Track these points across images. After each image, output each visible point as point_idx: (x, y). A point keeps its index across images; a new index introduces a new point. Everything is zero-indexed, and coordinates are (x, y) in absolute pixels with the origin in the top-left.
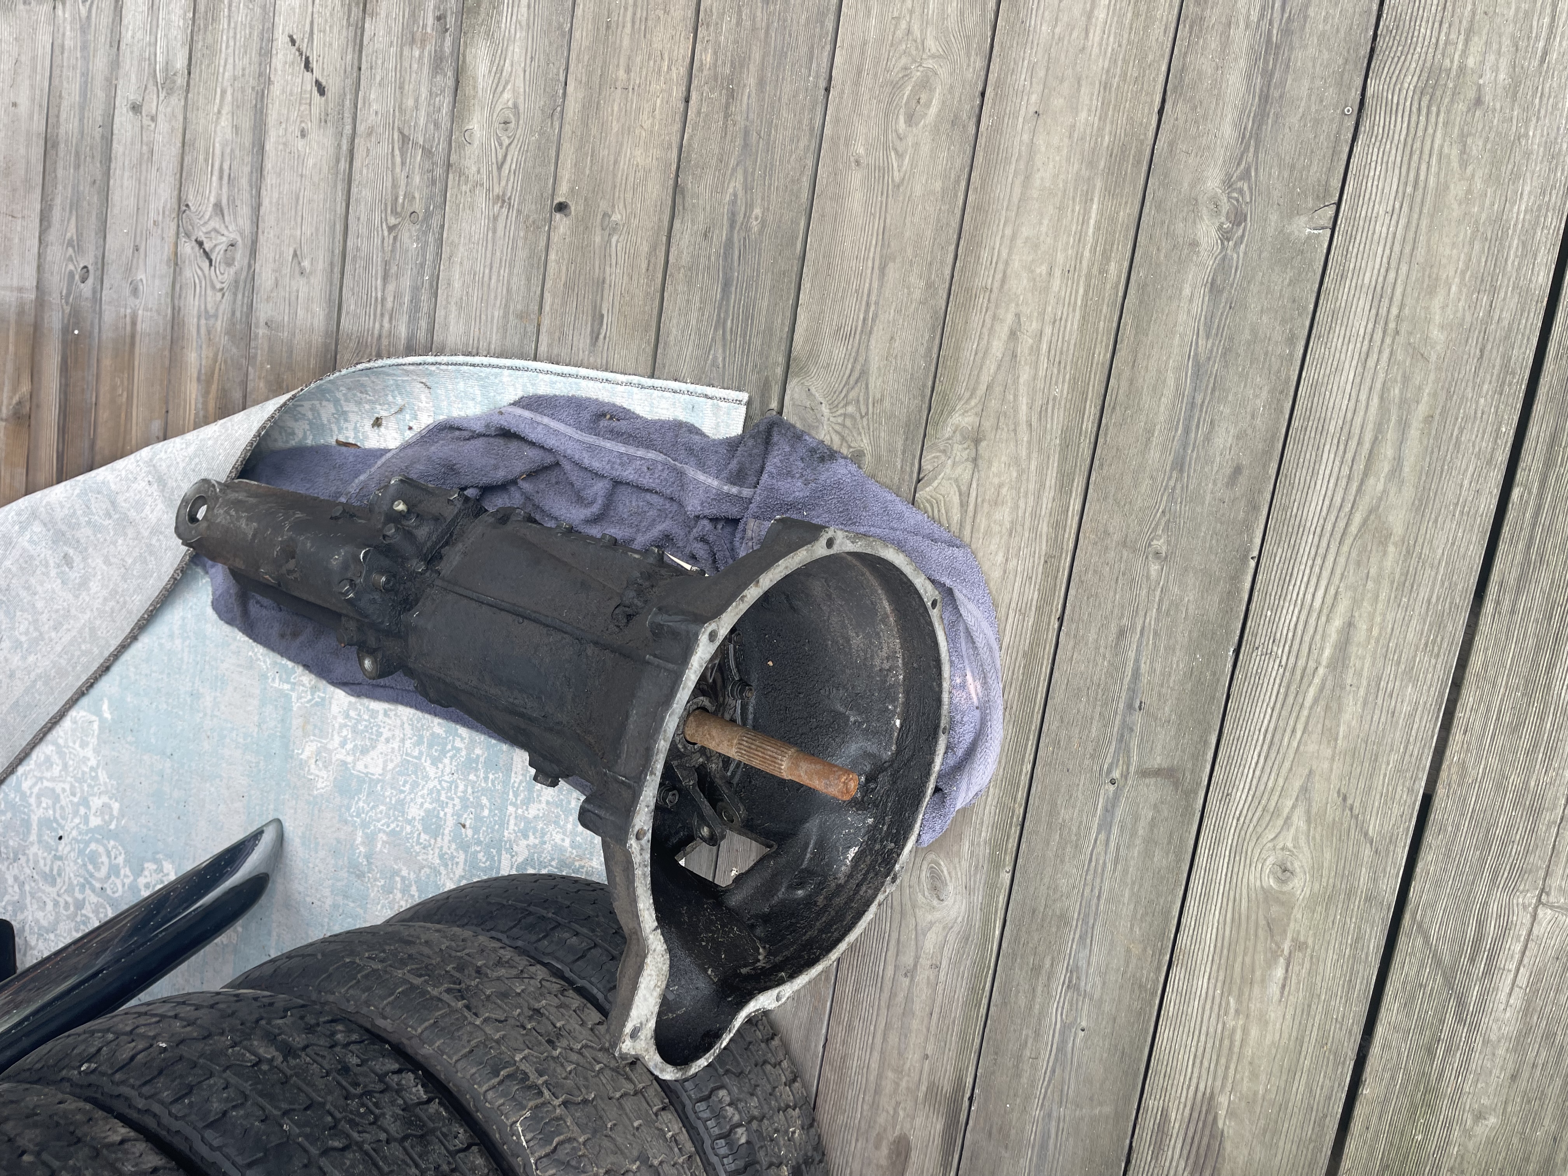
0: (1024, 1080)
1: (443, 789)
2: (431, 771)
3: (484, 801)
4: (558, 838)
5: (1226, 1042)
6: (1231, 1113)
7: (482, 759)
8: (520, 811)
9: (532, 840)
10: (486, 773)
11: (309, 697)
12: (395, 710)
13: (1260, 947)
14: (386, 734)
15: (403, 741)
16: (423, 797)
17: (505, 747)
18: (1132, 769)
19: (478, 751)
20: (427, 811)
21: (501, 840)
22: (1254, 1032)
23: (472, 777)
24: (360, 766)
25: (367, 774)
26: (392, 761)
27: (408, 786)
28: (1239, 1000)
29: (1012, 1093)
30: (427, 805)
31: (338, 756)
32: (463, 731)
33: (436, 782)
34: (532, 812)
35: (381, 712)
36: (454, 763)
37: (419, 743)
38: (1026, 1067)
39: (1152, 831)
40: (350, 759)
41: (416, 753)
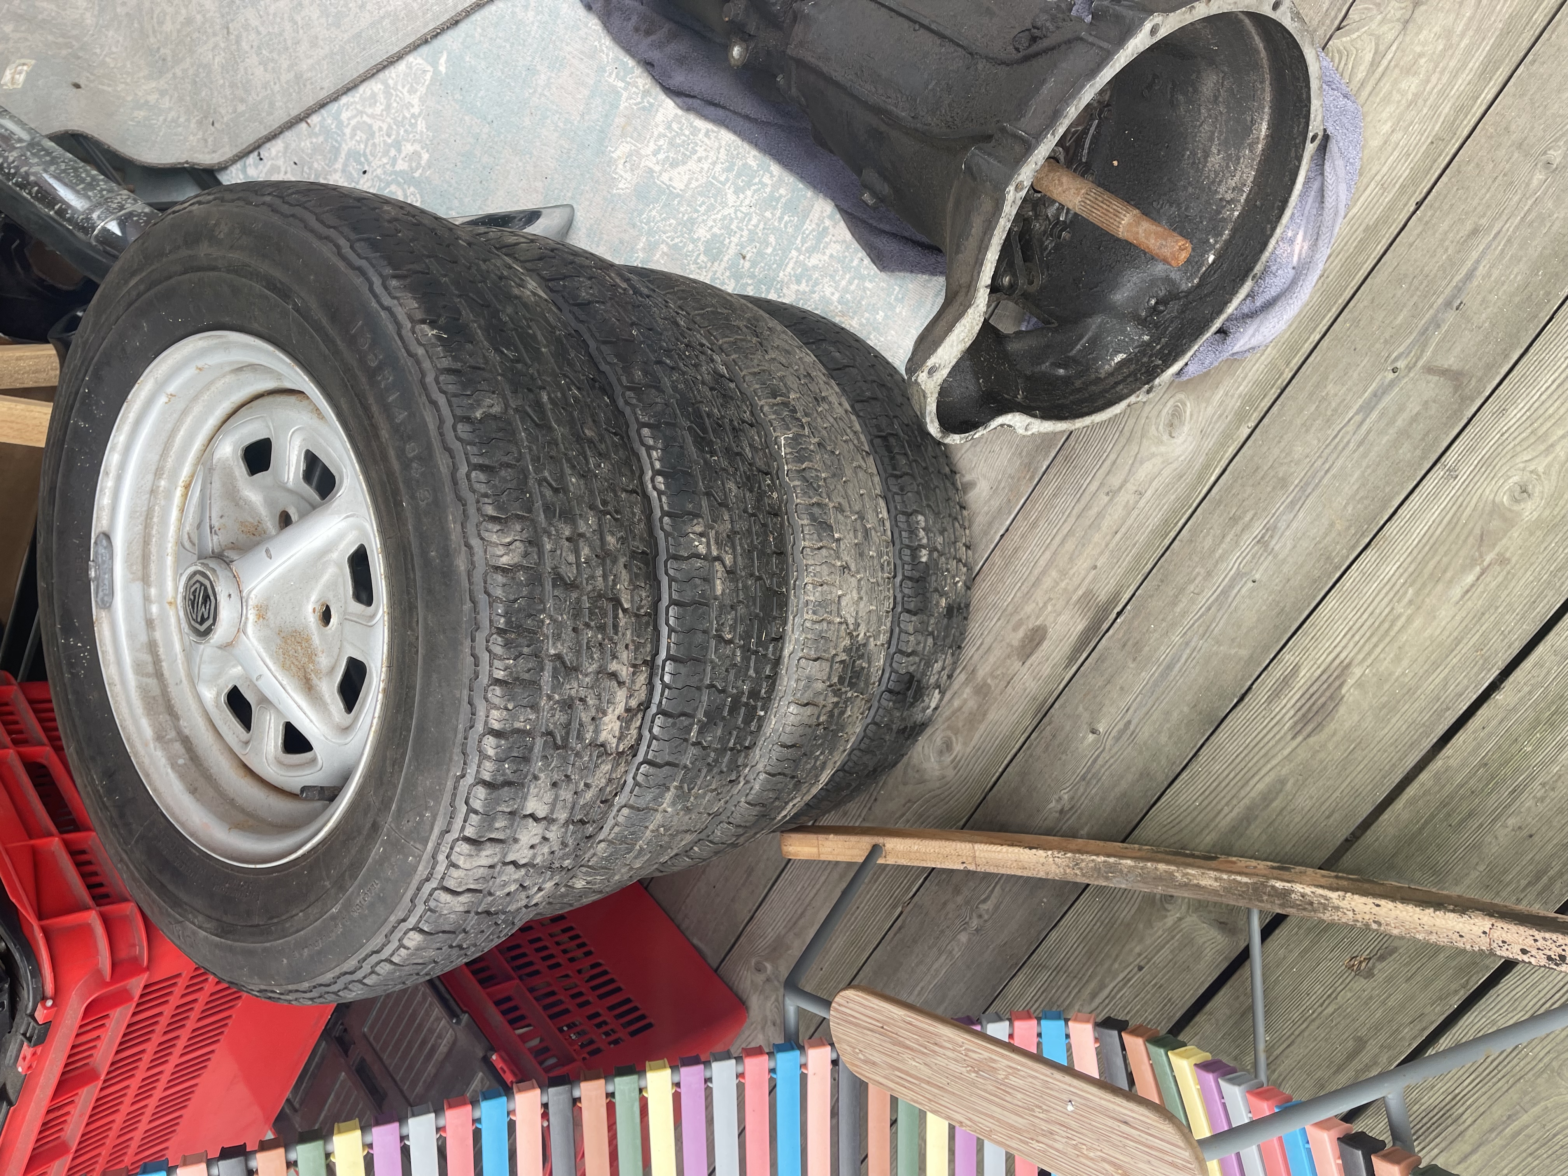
0: (1178, 610)
1: (737, 218)
2: (731, 198)
3: (772, 239)
4: (828, 291)
5: (1386, 625)
6: (1359, 684)
7: (783, 200)
8: (802, 257)
9: (803, 287)
10: (783, 214)
11: (639, 100)
12: (717, 133)
13: (1462, 553)
14: (701, 152)
15: (714, 163)
16: (714, 221)
17: (809, 194)
18: (1420, 363)
19: (782, 191)
20: (714, 235)
21: (774, 279)
22: (1417, 623)
23: (768, 214)
24: (665, 177)
25: (668, 187)
26: (697, 180)
27: (704, 207)
28: (1417, 593)
29: (1161, 617)
30: (716, 230)
31: (647, 163)
32: (775, 169)
33: (732, 210)
34: (813, 261)
35: (703, 131)
36: (756, 197)
37: (729, 170)
38: (1185, 601)
39: (1411, 424)
40: (657, 168)
41: (722, 179)
